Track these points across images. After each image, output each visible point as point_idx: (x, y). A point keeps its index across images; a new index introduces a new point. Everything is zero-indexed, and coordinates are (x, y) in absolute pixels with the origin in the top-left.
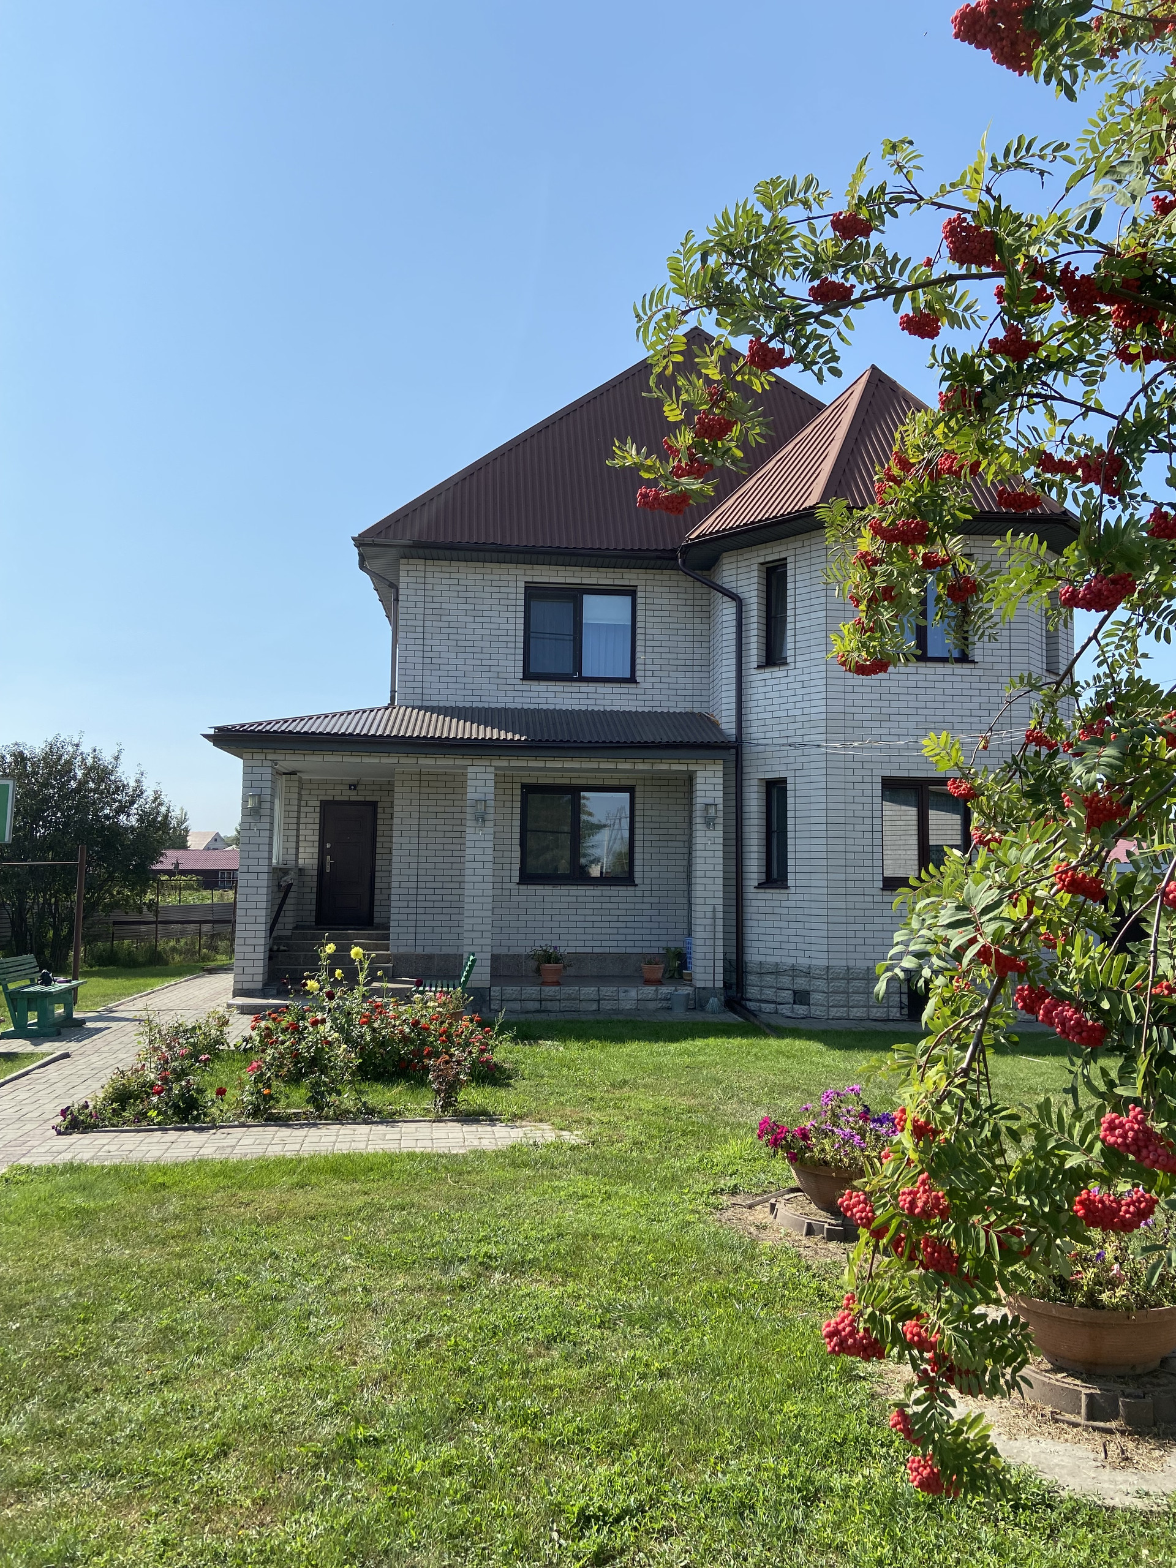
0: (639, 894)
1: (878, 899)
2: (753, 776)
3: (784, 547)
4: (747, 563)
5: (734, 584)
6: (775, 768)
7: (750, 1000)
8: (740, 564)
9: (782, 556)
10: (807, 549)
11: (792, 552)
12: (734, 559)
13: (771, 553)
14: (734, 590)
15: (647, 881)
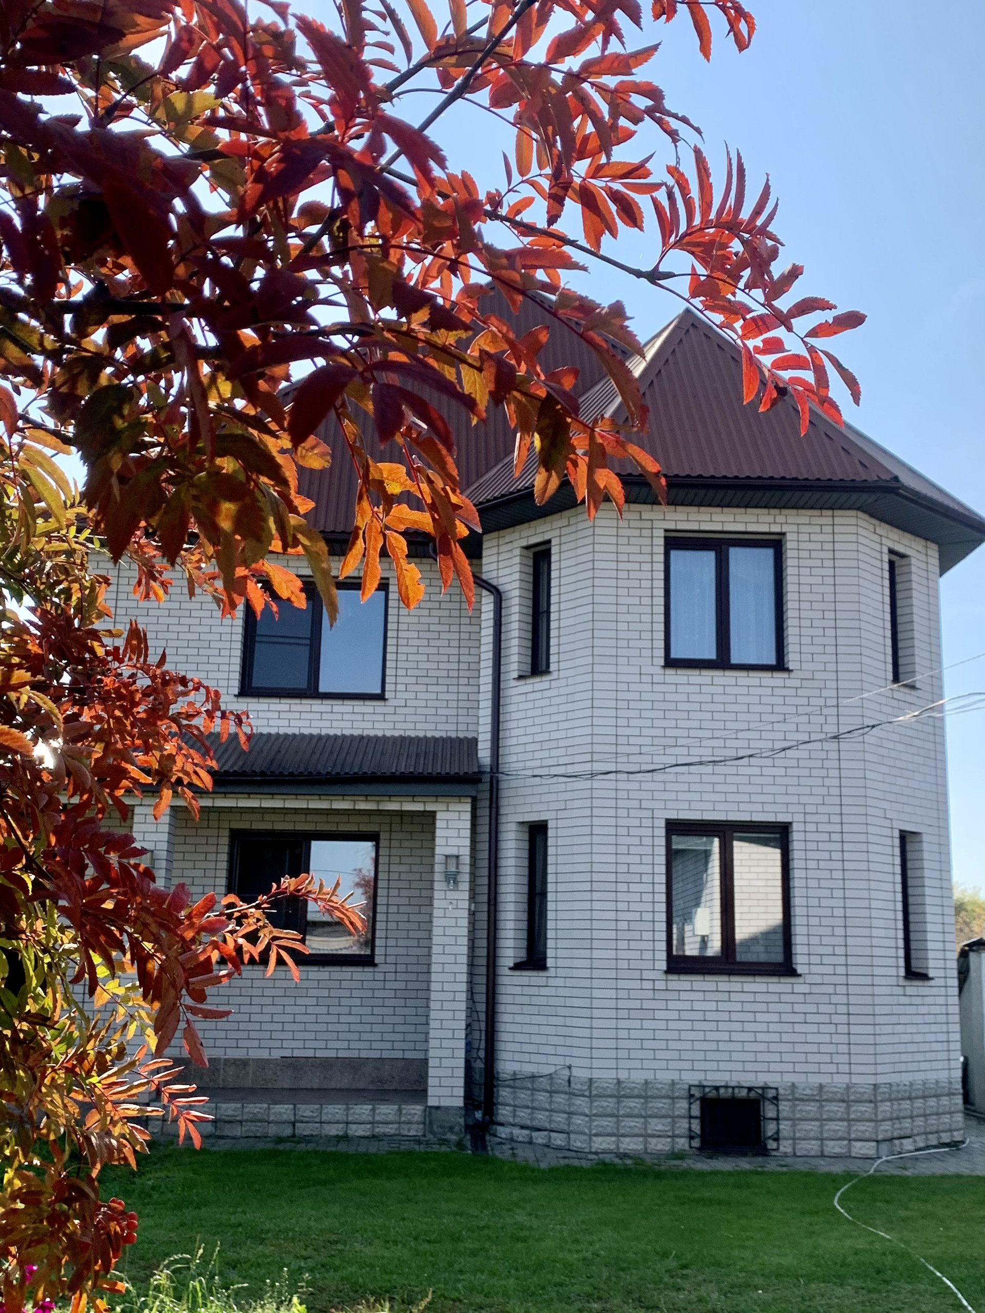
0: (380, 976)
1: (660, 985)
2: (511, 818)
3: (547, 527)
4: (509, 547)
5: (494, 574)
6: (536, 808)
7: (502, 1125)
8: (502, 549)
9: (547, 537)
10: (573, 528)
11: (557, 533)
12: (495, 542)
13: (534, 533)
14: (494, 582)
15: (390, 959)
